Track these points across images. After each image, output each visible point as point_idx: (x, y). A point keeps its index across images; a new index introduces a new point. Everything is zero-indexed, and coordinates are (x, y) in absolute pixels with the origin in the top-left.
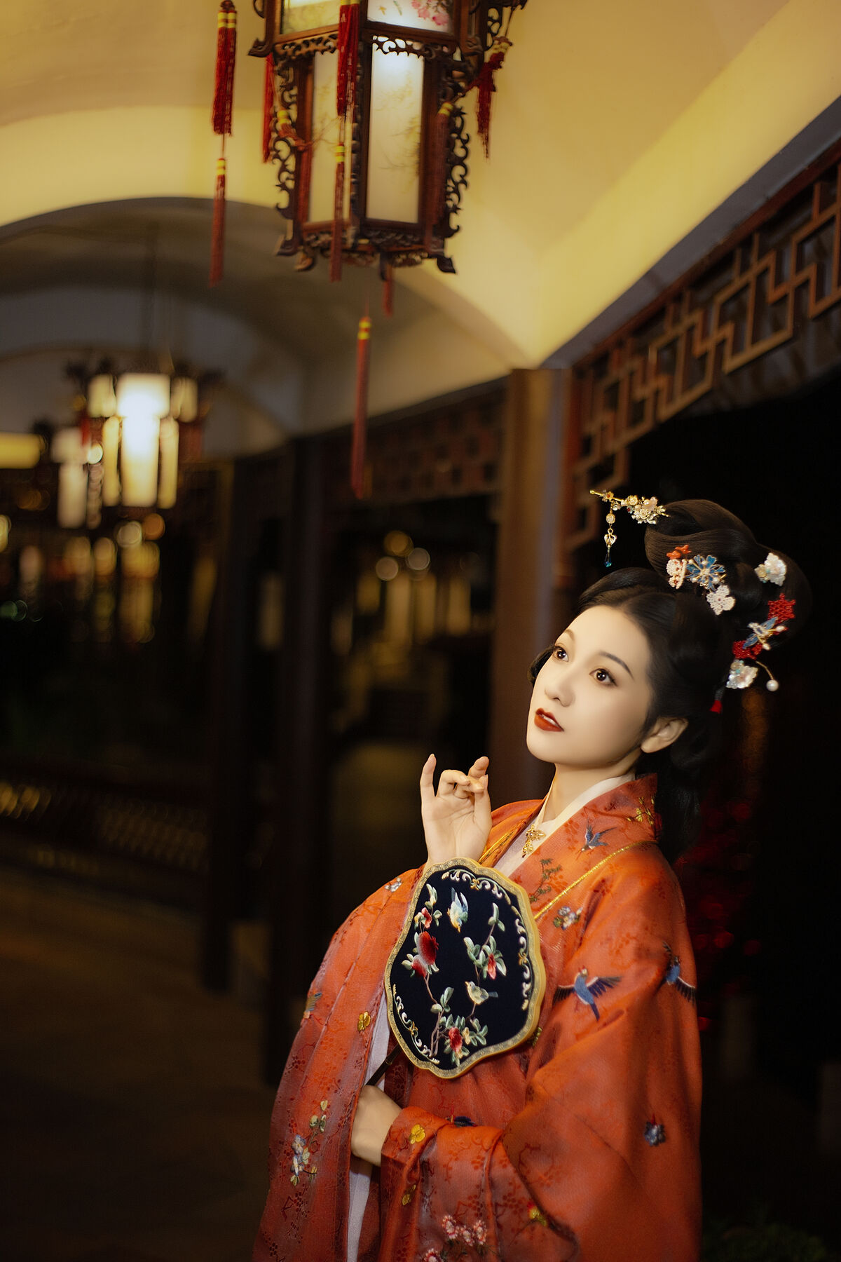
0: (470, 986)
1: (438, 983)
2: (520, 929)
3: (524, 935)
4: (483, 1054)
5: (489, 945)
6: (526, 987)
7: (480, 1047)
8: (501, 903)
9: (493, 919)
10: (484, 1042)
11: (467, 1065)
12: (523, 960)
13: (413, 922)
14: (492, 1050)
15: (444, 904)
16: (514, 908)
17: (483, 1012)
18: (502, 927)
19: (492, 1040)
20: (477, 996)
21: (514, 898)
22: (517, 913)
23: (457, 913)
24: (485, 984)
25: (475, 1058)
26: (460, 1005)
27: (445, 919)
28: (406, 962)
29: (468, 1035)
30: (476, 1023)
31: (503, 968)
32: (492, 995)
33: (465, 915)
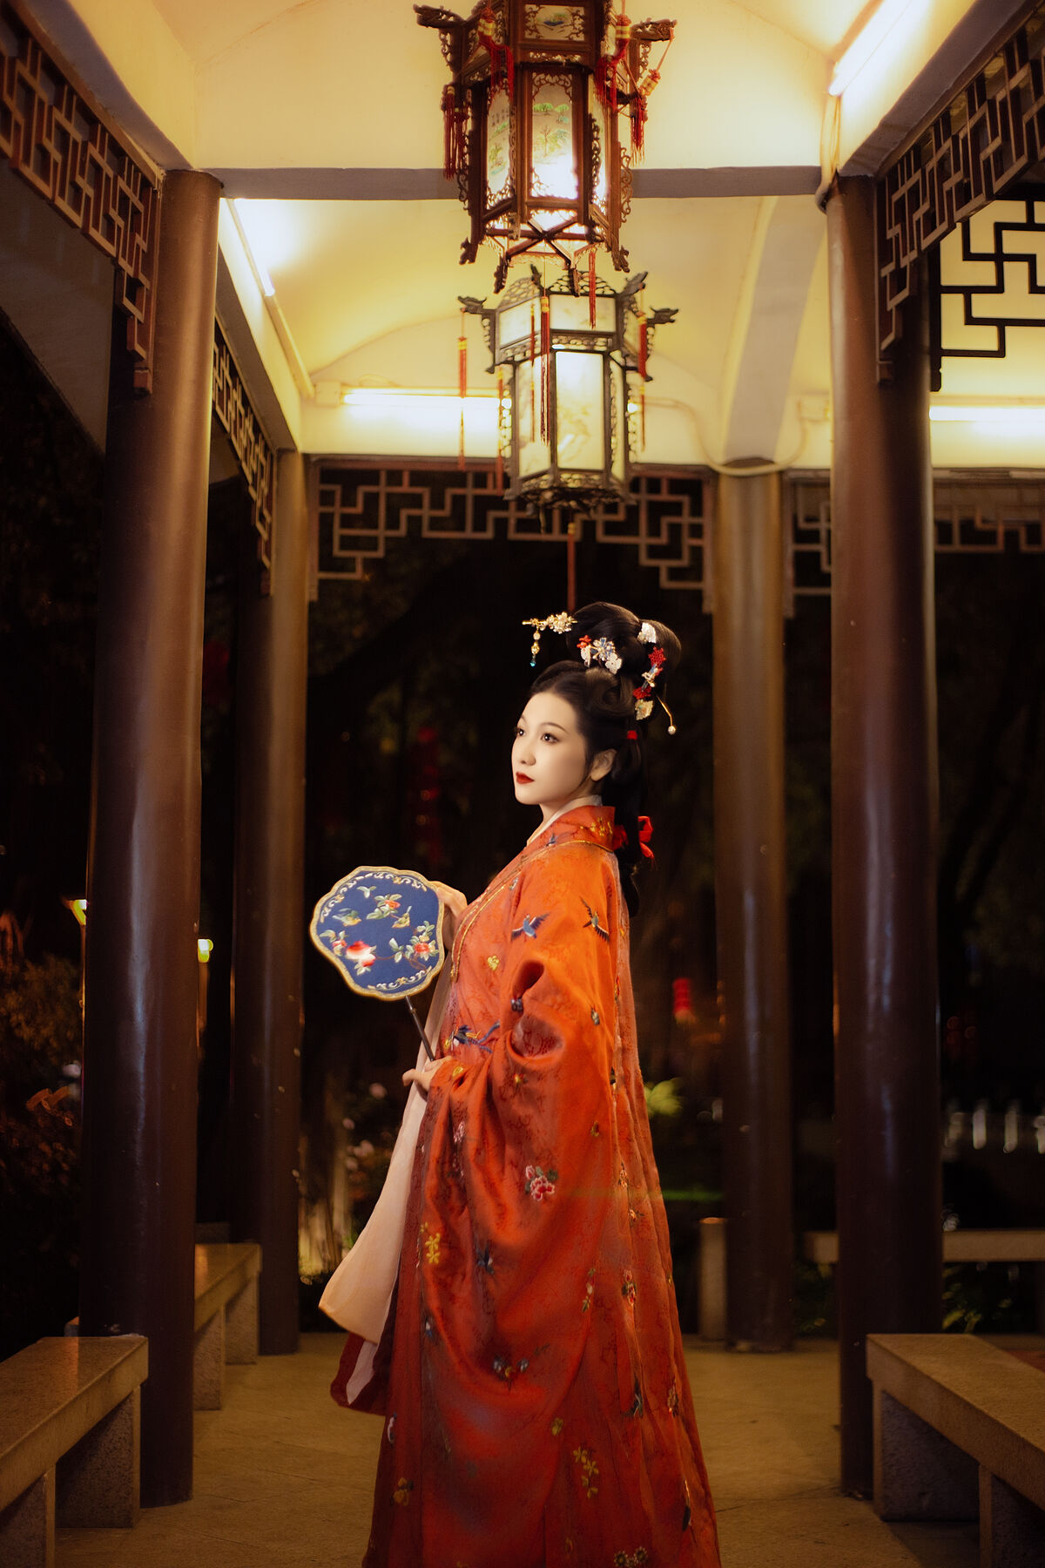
0: (396, 925)
2: (381, 877)
3: (384, 875)
4: (439, 930)
5: (379, 901)
6: (415, 885)
7: (434, 931)
8: (360, 883)
9: (367, 895)
10: (432, 927)
11: (441, 945)
12: (399, 881)
13: (337, 956)
14: (440, 922)
15: (338, 927)
16: (367, 876)
17: (416, 920)
18: (374, 888)
19: (434, 921)
20: (404, 922)
21: (362, 873)
22: (371, 874)
24: (400, 912)
25: (439, 937)
26: (405, 937)
27: (348, 929)
28: (360, 972)
29: (424, 938)
30: (420, 929)
31: (398, 896)
32: (408, 910)
33: (353, 913)
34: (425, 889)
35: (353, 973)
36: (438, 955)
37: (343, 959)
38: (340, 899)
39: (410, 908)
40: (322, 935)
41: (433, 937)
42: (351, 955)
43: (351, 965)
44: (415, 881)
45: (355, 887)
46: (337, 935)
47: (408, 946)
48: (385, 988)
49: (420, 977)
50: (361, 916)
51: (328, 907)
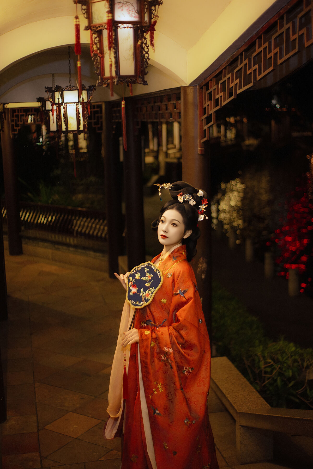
0: (146, 284)
1: (139, 291)
2: (152, 267)
5: (147, 275)
6: (158, 274)
7: (153, 291)
9: (146, 271)
11: (152, 297)
12: (155, 271)
13: (129, 286)
16: (149, 265)
18: (148, 270)
20: (148, 285)
21: (149, 264)
23: (138, 276)
25: (153, 294)
26: (146, 289)
31: (152, 276)
32: (152, 281)
33: (140, 275)
34: (160, 277)
35: (129, 293)
36: (150, 299)
37: (129, 288)
38: (139, 269)
39: (153, 281)
40: (129, 278)
41: (152, 293)
42: (131, 288)
43: (130, 290)
44: (159, 273)
45: (145, 267)
46: (132, 280)
48: (133, 303)
49: (142, 304)
50: (141, 277)
51: (135, 270)
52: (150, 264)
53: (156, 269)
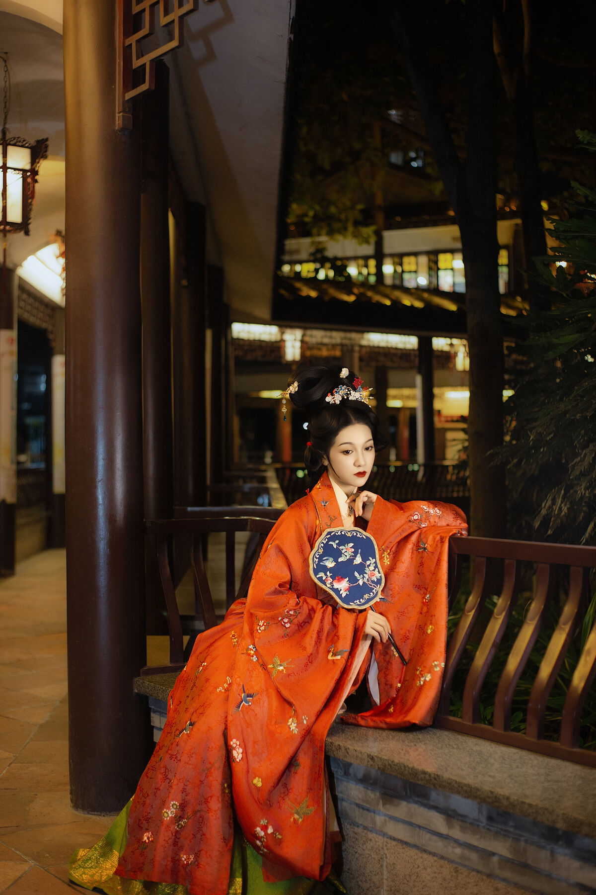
0: (355, 562)
1: (353, 580)
4: (378, 562)
5: (342, 549)
7: (375, 563)
8: (329, 540)
9: (334, 545)
12: (349, 535)
17: (365, 559)
18: (337, 542)
20: (358, 560)
21: (329, 533)
23: (330, 564)
25: (379, 566)
26: (361, 569)
28: (343, 595)
29: (372, 568)
30: (368, 563)
31: (351, 545)
32: (359, 552)
33: (331, 559)
34: (365, 538)
35: (340, 596)
36: (381, 577)
37: (333, 589)
38: (321, 551)
39: (360, 550)
40: (318, 576)
41: (376, 567)
42: (336, 586)
43: (337, 591)
44: (358, 533)
45: (327, 543)
46: (326, 575)
47: (365, 575)
50: (336, 560)
51: (316, 558)
52: (333, 532)
53: (349, 532)
